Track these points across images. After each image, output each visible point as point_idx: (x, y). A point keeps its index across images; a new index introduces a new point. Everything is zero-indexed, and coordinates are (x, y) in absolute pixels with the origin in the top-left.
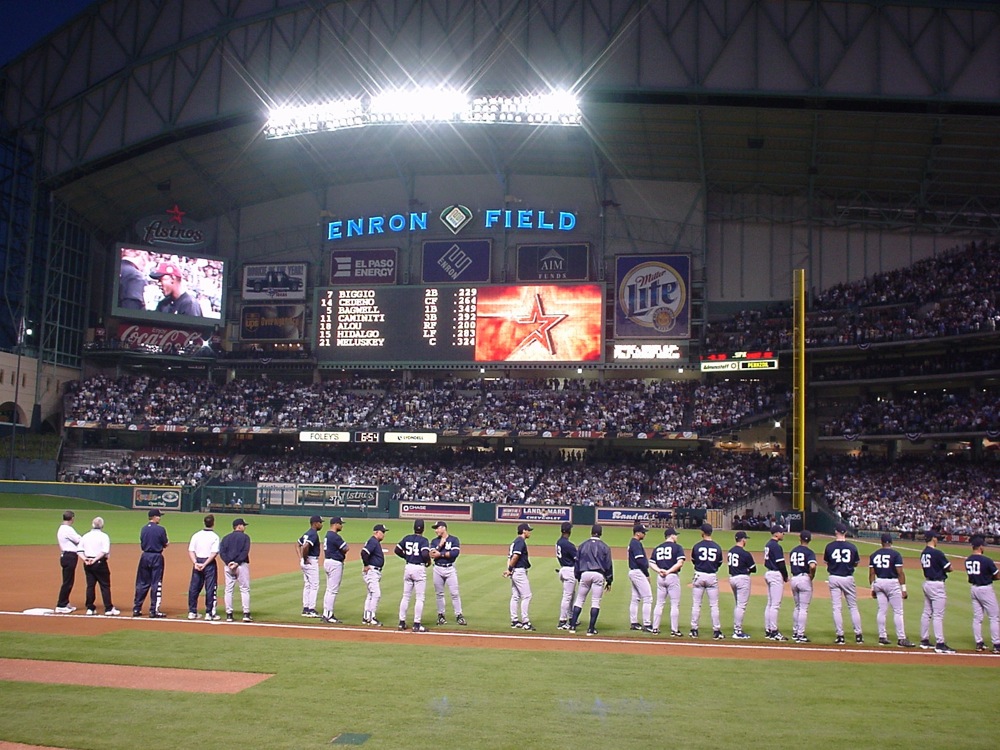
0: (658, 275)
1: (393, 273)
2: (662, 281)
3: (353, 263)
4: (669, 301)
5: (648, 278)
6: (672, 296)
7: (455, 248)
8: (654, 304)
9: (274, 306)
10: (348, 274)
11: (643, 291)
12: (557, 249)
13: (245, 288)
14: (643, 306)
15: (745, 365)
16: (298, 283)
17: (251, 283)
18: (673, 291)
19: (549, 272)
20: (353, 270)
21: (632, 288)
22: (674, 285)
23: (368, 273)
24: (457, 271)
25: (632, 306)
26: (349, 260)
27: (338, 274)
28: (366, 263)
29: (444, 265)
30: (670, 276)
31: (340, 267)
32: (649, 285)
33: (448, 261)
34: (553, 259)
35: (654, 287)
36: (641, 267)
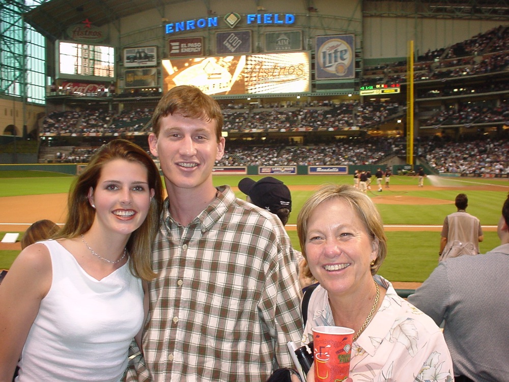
0: (338, 46)
1: (201, 49)
2: (340, 49)
3: (180, 45)
4: (344, 59)
5: (333, 47)
6: (345, 57)
7: (232, 36)
8: (336, 61)
9: (141, 69)
10: (177, 51)
11: (330, 55)
12: (285, 34)
13: (126, 61)
14: (330, 62)
15: (383, 92)
16: (152, 57)
17: (128, 58)
18: (345, 54)
19: (281, 46)
20: (180, 49)
21: (324, 53)
22: (346, 51)
23: (188, 50)
24: (234, 47)
25: (324, 63)
26: (177, 44)
27: (173, 52)
28: (187, 45)
29: (227, 44)
30: (343, 46)
31: (174, 48)
32: (333, 51)
33: (229, 43)
34: (283, 39)
35: (336, 52)
36: (328, 42)
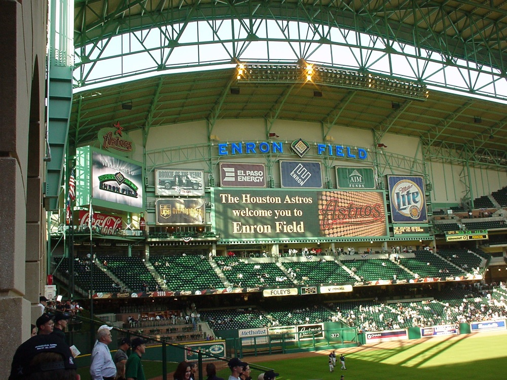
0: (409, 187)
1: (263, 179)
2: (412, 190)
3: (236, 172)
4: (416, 202)
5: (404, 189)
6: (417, 199)
7: (300, 166)
8: (409, 203)
9: (182, 200)
10: (233, 179)
11: (403, 196)
12: (358, 170)
13: (158, 186)
14: (404, 205)
15: (471, 237)
16: (198, 184)
17: (162, 183)
18: (417, 197)
20: (236, 176)
21: (398, 194)
22: (417, 193)
23: (247, 179)
24: (303, 180)
25: (399, 205)
26: (233, 170)
27: (226, 179)
28: (245, 173)
29: (295, 176)
30: (414, 188)
31: (227, 174)
32: (405, 193)
33: (297, 174)
35: (408, 194)
36: (400, 183)
